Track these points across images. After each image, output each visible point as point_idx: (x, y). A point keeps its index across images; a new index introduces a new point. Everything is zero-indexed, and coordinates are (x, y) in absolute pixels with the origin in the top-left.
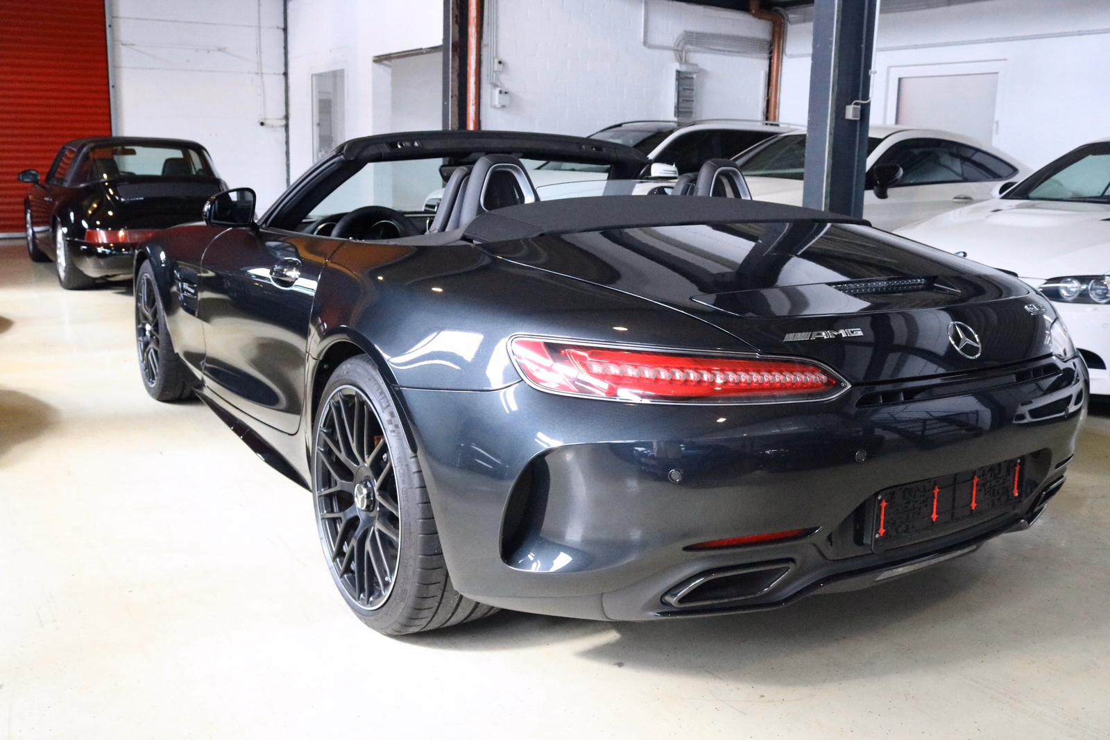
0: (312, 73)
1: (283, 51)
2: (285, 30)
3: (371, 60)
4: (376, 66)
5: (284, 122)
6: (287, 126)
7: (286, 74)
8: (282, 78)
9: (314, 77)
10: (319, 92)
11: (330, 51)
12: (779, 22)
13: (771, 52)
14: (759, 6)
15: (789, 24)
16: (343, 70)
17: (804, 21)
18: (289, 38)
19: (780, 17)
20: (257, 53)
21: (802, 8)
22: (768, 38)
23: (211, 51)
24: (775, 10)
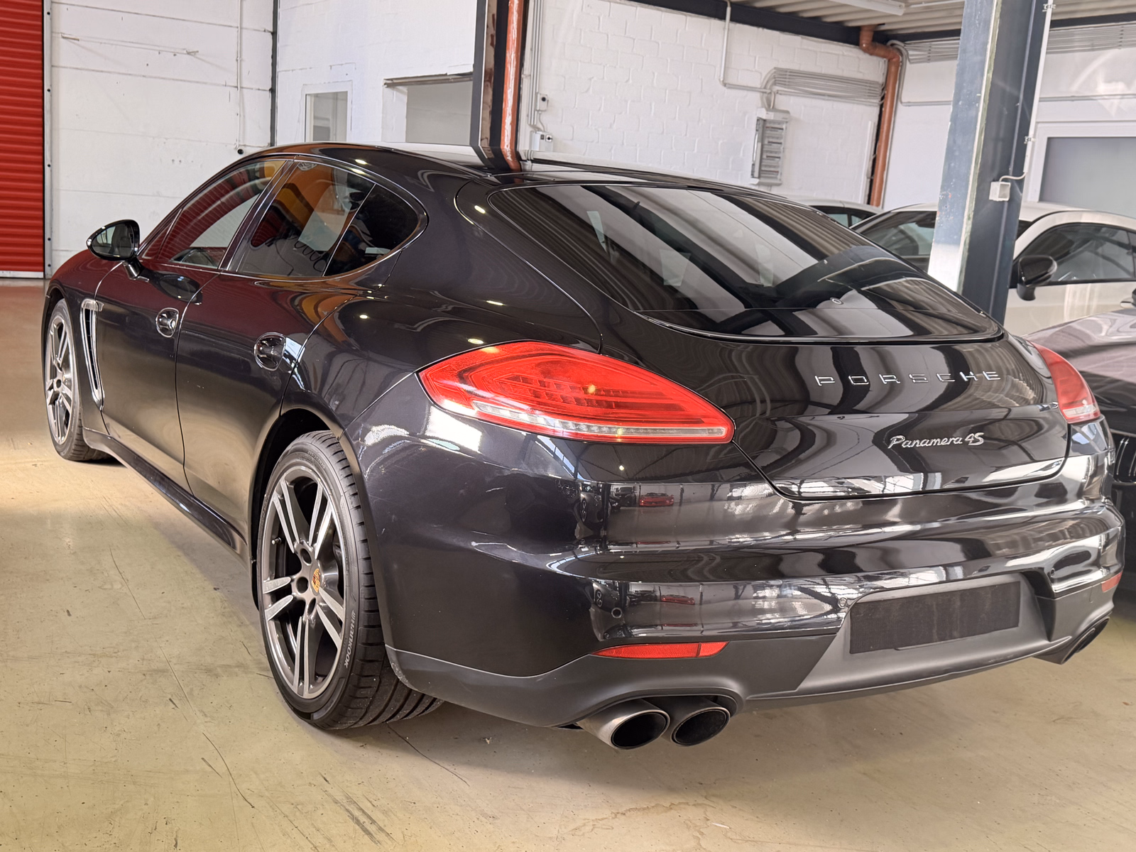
1: (270, 61)
2: (274, 34)
3: (382, 83)
4: (389, 91)
7: (273, 90)
8: (269, 95)
9: (308, 99)
11: (331, 66)
12: (894, 60)
13: (883, 98)
14: (870, 39)
15: (908, 61)
16: (347, 92)
17: (929, 60)
18: (279, 45)
19: (898, 54)
20: (237, 60)
21: (926, 44)
22: (881, 80)
23: (178, 55)
24: (892, 45)
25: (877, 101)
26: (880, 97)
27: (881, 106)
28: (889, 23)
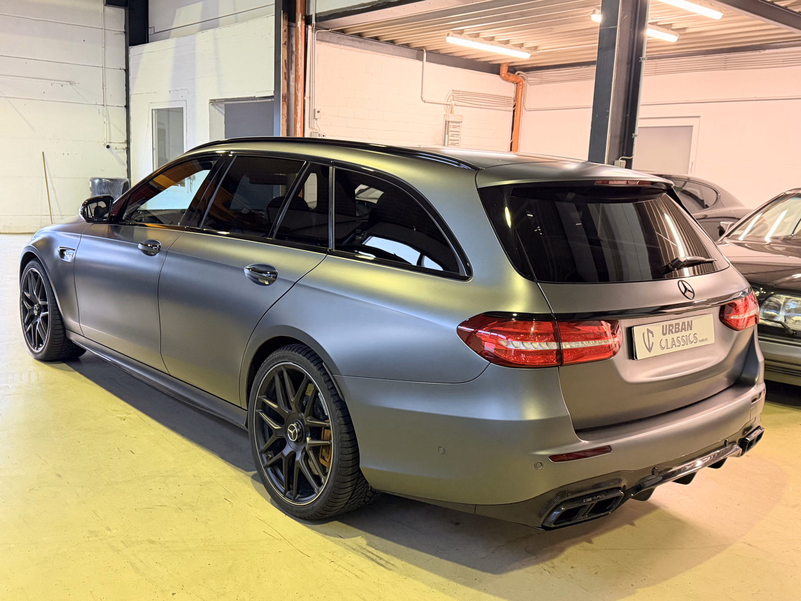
0: (153, 108)
1: (125, 88)
2: (127, 71)
3: (208, 102)
4: (212, 107)
5: (125, 146)
6: (128, 150)
7: (127, 107)
8: (124, 109)
9: (154, 112)
10: (159, 123)
11: (170, 91)
12: (521, 83)
13: (514, 106)
14: (507, 71)
15: (528, 85)
16: (182, 108)
17: (540, 83)
18: (130, 78)
19: (522, 79)
20: (103, 88)
21: (539, 73)
22: (513, 95)
23: (64, 85)
24: (518, 74)
25: (512, 109)
26: (513, 106)
27: (514, 111)
28: (517, 62)
